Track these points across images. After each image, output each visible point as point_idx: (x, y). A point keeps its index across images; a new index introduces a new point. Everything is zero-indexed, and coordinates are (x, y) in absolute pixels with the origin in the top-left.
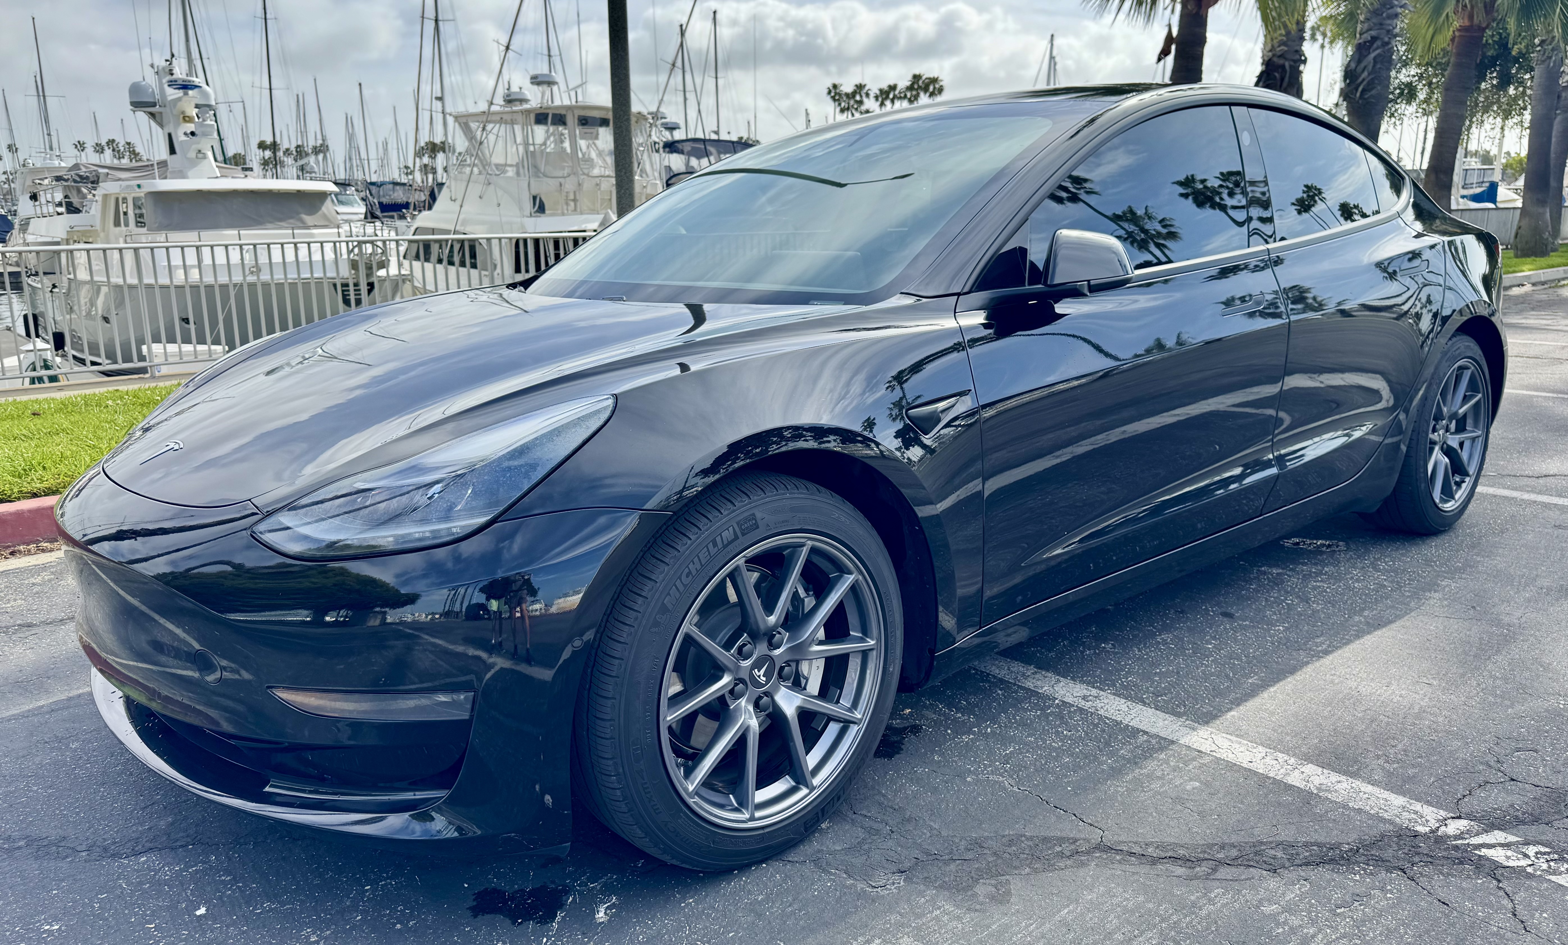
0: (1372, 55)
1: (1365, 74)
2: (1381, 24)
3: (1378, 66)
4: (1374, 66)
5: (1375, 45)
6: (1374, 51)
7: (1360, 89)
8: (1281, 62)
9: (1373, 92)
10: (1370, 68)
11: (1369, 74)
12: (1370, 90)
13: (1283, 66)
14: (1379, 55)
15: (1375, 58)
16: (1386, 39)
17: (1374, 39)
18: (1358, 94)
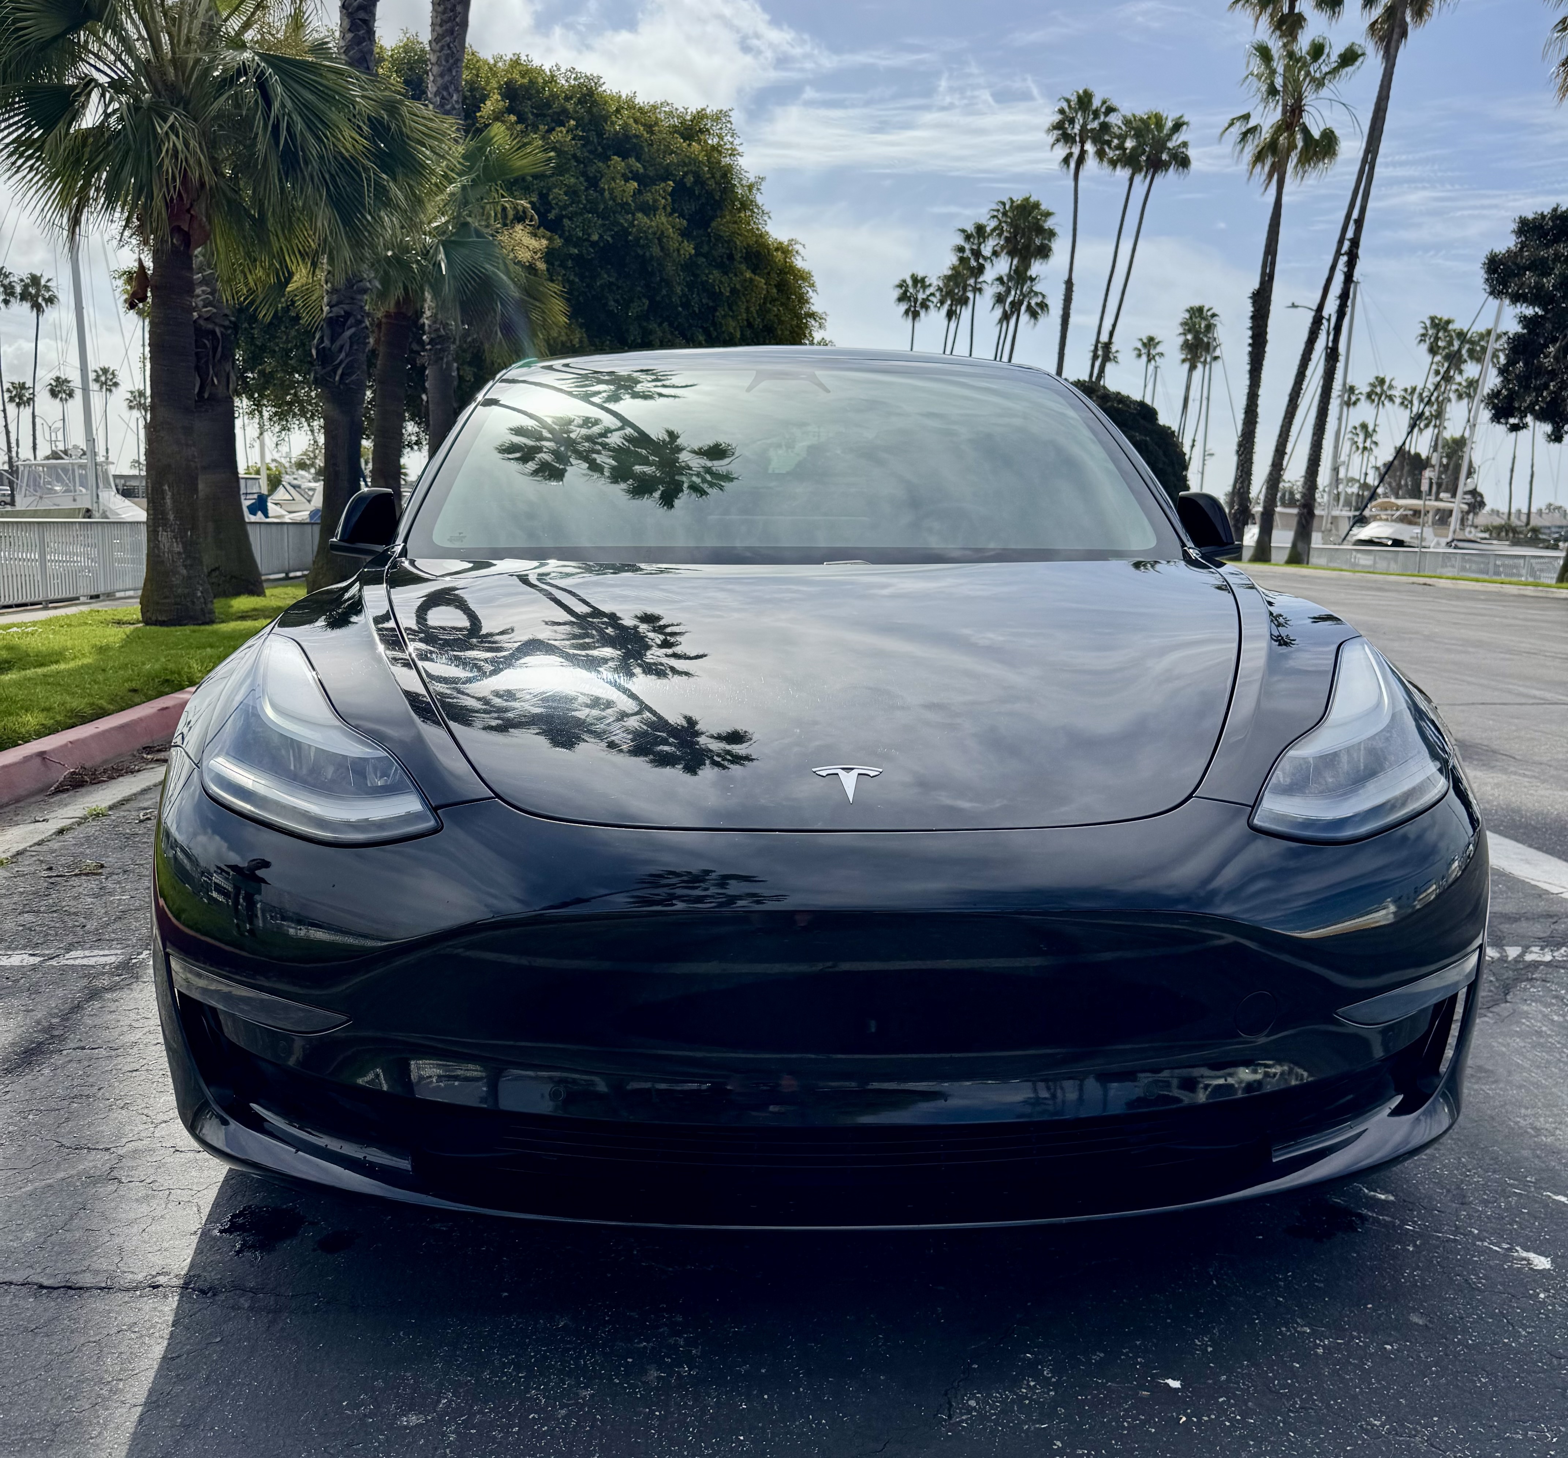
0: (348, 333)
1: (342, 355)
2: (353, 299)
3: (355, 347)
4: (351, 347)
5: (349, 322)
6: (349, 328)
7: (339, 372)
8: (210, 326)
9: (354, 377)
10: (347, 347)
11: (347, 355)
12: (350, 374)
13: (213, 332)
14: (354, 334)
15: (350, 337)
16: (359, 317)
17: (348, 315)
18: (337, 378)
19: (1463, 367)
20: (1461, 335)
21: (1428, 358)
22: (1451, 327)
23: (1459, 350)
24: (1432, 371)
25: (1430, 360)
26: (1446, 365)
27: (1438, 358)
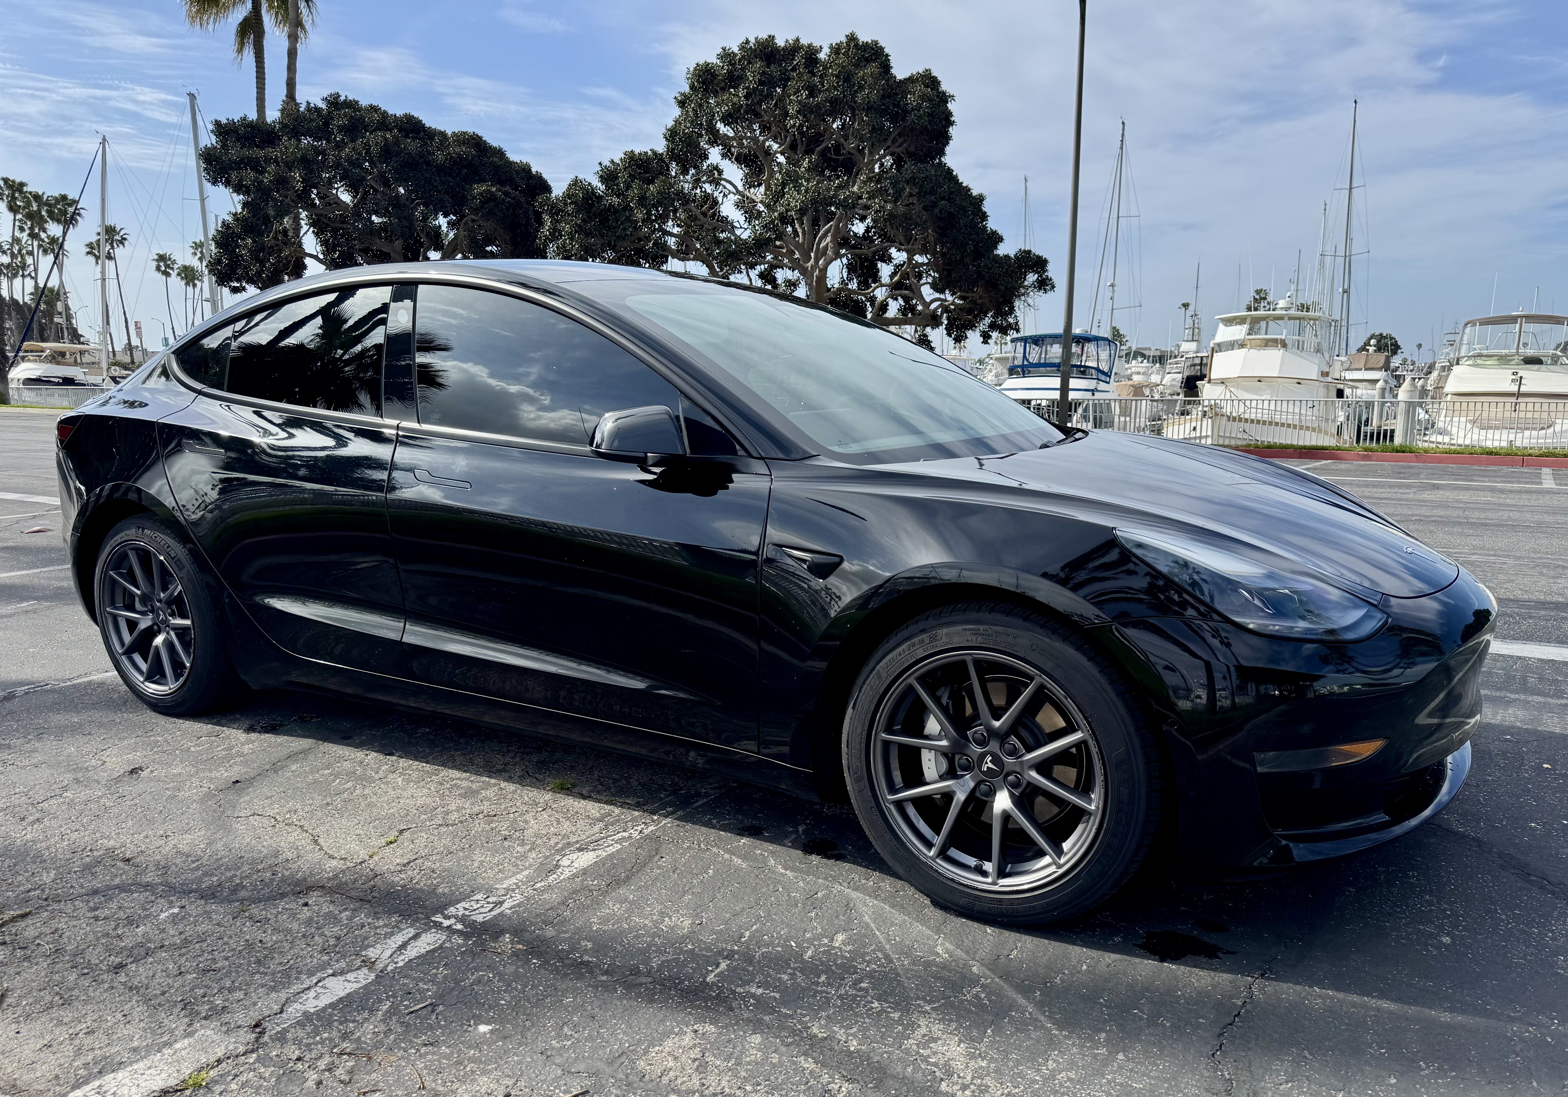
19: (46, 226)
20: (37, 197)
21: (11, 216)
22: (25, 189)
23: (39, 211)
24: (17, 228)
25: (13, 218)
26: (29, 223)
27: (19, 216)
